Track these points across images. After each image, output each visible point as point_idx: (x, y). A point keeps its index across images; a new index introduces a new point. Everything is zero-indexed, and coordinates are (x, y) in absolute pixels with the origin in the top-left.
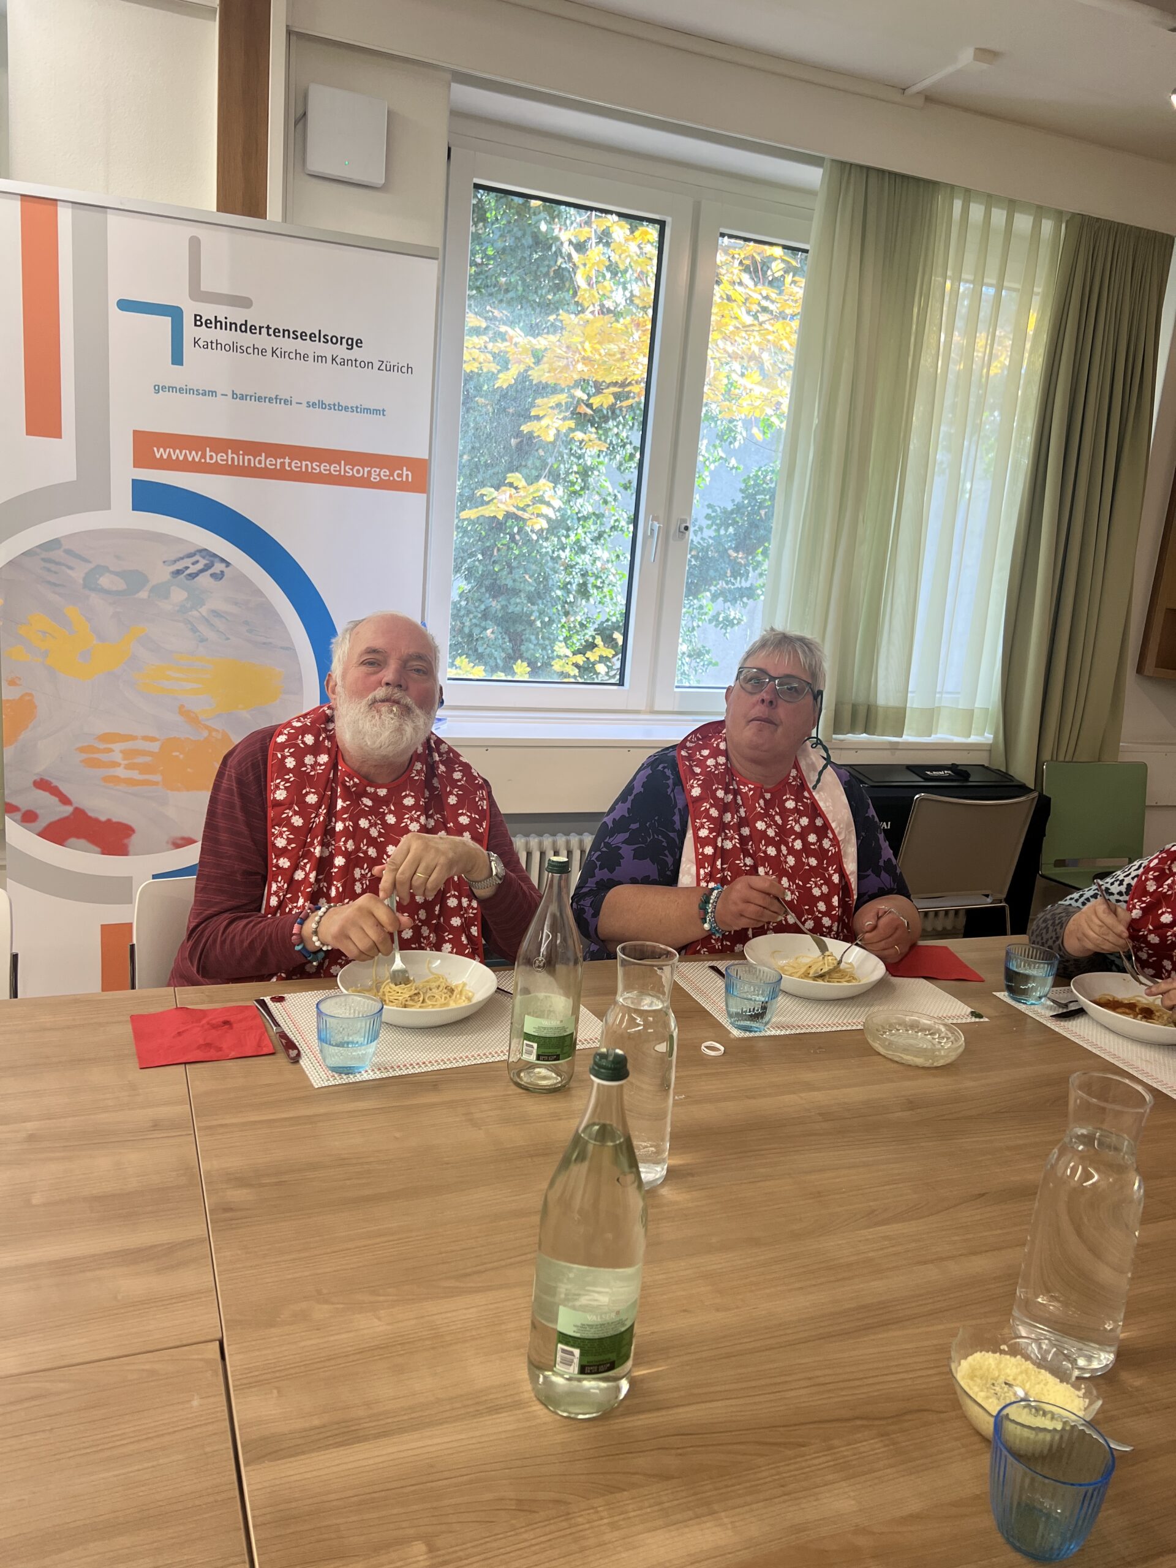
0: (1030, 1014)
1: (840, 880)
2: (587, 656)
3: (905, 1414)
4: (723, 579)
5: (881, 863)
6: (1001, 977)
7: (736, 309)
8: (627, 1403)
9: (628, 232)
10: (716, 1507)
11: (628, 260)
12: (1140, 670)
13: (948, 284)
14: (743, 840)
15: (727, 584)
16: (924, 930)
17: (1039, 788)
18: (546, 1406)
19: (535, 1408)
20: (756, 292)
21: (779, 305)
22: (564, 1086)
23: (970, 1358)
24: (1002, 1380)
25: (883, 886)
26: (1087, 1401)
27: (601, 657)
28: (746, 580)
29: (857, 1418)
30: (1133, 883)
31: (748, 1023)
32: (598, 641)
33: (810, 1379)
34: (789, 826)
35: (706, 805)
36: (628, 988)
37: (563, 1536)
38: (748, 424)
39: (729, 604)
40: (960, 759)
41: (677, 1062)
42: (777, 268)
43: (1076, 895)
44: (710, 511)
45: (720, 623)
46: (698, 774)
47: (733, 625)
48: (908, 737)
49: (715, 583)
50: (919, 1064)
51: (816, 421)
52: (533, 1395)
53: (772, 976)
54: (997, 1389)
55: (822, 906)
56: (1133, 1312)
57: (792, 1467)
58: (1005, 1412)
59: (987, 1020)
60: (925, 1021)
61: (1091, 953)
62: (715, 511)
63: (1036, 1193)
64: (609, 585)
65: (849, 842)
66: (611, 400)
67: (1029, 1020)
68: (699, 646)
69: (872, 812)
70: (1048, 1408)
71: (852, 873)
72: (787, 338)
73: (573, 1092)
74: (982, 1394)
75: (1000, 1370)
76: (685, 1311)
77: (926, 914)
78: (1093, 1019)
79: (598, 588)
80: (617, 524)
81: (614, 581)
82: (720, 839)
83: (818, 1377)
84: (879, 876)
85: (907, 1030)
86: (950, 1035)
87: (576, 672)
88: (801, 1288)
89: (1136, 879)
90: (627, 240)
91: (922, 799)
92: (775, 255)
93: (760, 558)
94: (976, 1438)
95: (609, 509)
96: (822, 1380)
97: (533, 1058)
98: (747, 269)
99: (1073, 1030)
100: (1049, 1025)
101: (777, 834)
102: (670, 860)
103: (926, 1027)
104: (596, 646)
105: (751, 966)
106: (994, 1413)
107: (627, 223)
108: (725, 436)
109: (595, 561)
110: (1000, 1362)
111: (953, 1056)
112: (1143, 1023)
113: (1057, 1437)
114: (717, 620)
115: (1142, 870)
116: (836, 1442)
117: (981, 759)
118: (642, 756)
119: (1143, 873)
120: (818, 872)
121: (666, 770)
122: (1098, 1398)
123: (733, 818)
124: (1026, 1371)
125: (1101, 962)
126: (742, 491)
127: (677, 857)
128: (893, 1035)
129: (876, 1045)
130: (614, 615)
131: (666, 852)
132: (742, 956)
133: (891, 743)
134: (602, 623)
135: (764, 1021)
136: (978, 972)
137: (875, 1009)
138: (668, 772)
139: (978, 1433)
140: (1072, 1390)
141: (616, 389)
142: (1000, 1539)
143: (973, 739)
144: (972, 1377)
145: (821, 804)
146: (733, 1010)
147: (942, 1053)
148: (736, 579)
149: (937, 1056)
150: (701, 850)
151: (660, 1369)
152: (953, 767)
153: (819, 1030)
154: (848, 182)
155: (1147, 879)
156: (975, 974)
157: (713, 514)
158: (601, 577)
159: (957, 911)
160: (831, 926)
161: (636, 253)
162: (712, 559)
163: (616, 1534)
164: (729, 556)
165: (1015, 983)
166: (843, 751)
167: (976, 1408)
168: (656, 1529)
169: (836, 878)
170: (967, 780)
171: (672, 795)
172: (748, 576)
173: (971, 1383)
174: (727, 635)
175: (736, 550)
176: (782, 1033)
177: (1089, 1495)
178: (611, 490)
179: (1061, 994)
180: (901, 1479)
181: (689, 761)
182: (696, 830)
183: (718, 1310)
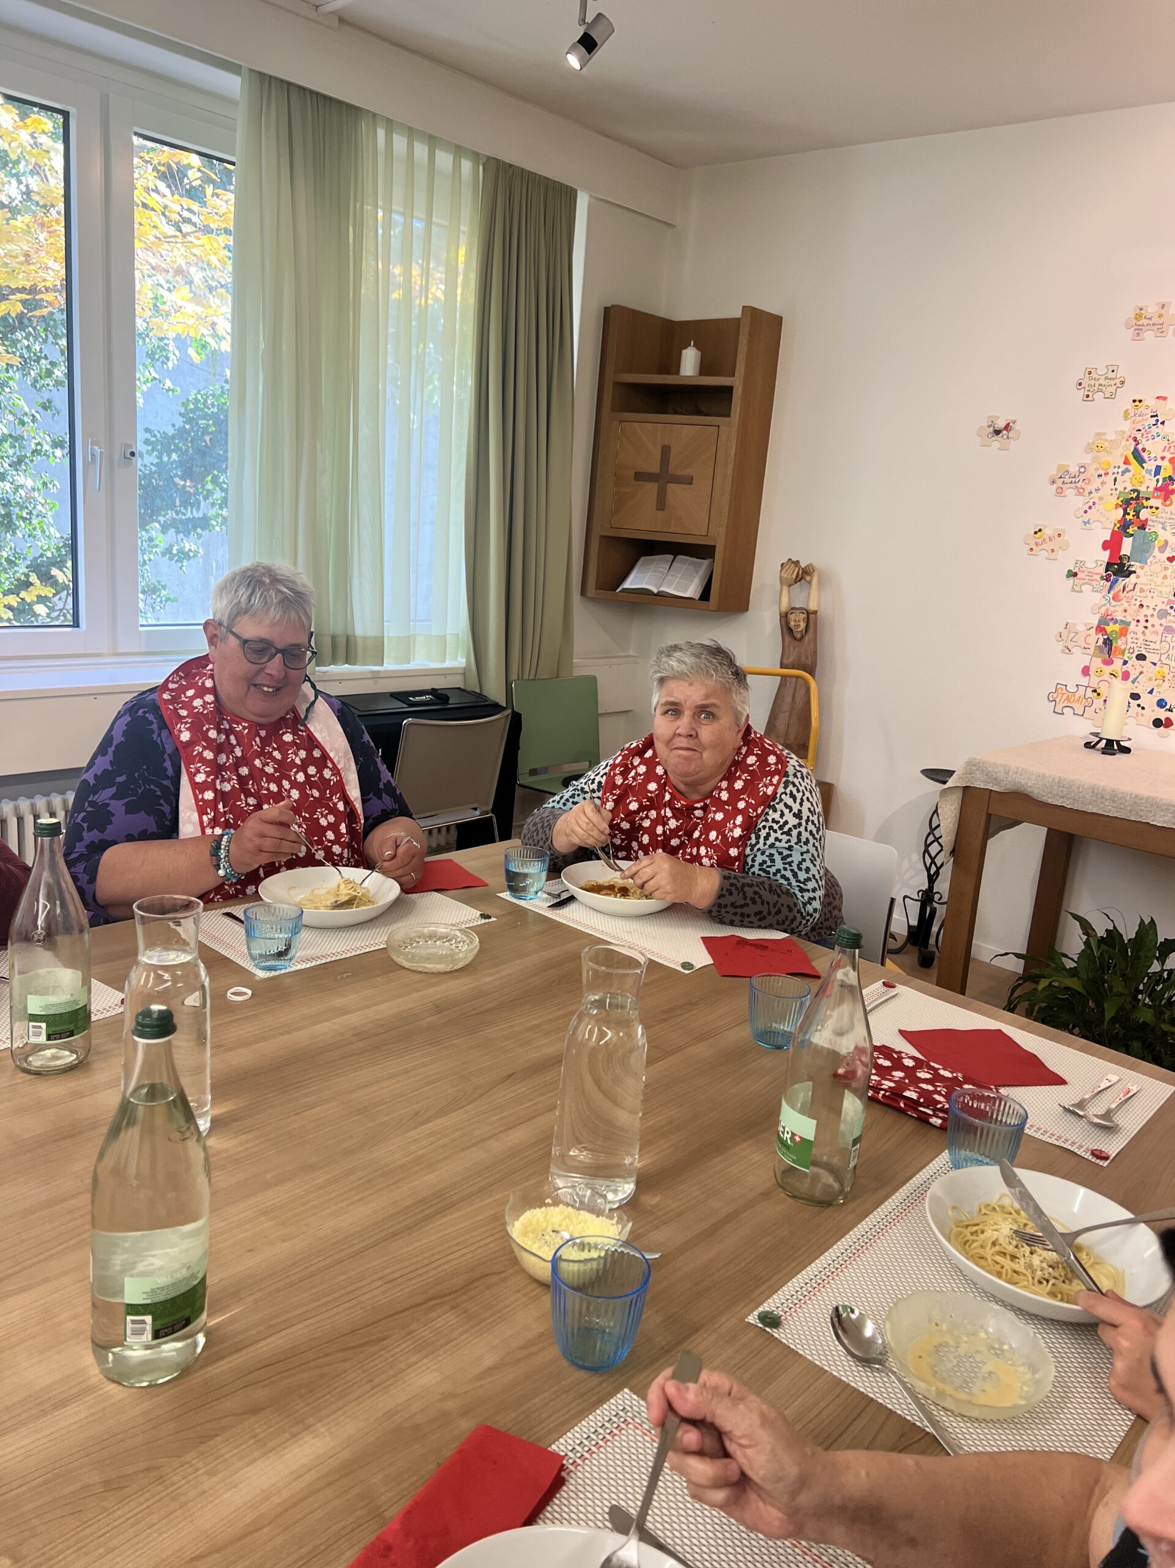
0: (530, 908)
1: (345, 808)
2: (21, 596)
3: (472, 1282)
4: (172, 509)
5: (381, 786)
6: (502, 880)
7: (155, 218)
8: (205, 1354)
9: (17, 118)
10: (311, 1420)
11: (19, 151)
12: (583, 593)
13: (380, 214)
14: (242, 780)
15: (177, 515)
16: (430, 847)
17: (510, 705)
18: (120, 1384)
19: (108, 1389)
20: (176, 204)
21: (202, 218)
22: (81, 1062)
23: (522, 1219)
24: (550, 1229)
25: (385, 808)
26: (620, 1226)
27: (39, 597)
28: (198, 510)
29: (430, 1299)
30: (603, 780)
31: (272, 963)
32: (33, 578)
33: (380, 1279)
34: (289, 760)
35: (199, 748)
36: (150, 946)
37: (159, 1500)
38: (182, 342)
39: (181, 536)
40: (439, 684)
41: (211, 1013)
42: (193, 174)
43: (557, 798)
44: (148, 436)
45: (174, 556)
46: (184, 718)
47: (189, 558)
48: (389, 665)
49: (163, 513)
50: (440, 970)
51: (262, 346)
52: (101, 1377)
53: (291, 912)
54: (547, 1237)
55: (330, 835)
56: (646, 1142)
57: (376, 1362)
58: (558, 1254)
59: (494, 919)
60: (442, 930)
61: (575, 848)
62: (155, 436)
63: (561, 1061)
64: (37, 516)
65: (349, 770)
66: (19, 308)
67: (530, 913)
68: (153, 581)
69: (367, 737)
70: (592, 1240)
71: (356, 799)
72: (215, 254)
73: (94, 1066)
74: (536, 1246)
75: (547, 1221)
76: (250, 1251)
77: (430, 831)
78: (582, 904)
79: (24, 519)
80: (39, 447)
81: (44, 511)
82: (218, 782)
83: (388, 1275)
84: (380, 798)
85: (427, 941)
86: (465, 938)
87: (10, 614)
88: (360, 1200)
89: (605, 777)
90: (17, 128)
91: (410, 724)
92: (192, 164)
93: (209, 486)
94: (533, 1286)
95: (27, 431)
96: (391, 1277)
97: (42, 1039)
98: (162, 177)
99: (564, 916)
100: (547, 915)
101: (276, 770)
102: (167, 809)
103: (444, 935)
104: (32, 584)
105: (268, 905)
106: (550, 1258)
107: (14, 107)
108: (158, 355)
109: (17, 490)
110: (546, 1215)
111: (471, 957)
112: (622, 900)
113: (602, 1262)
114: (171, 553)
115: (608, 768)
116: (413, 1327)
117: (456, 682)
118: (118, 704)
119: (610, 770)
120: (322, 802)
121: (147, 715)
122: (628, 1221)
123: (228, 758)
124: (569, 1216)
125: (584, 854)
126: (181, 414)
127: (174, 805)
128: (414, 948)
129: (401, 960)
130: (48, 549)
131: (162, 801)
132: (257, 896)
133: (373, 672)
134: (35, 559)
135: (289, 956)
136: (482, 878)
137: (395, 926)
138: (150, 717)
139: (535, 1281)
140: (608, 1220)
141: (25, 296)
142: (565, 1363)
143: (448, 664)
144: (525, 1234)
145: (317, 735)
146: (256, 952)
147: (461, 955)
148: (186, 508)
149: (456, 959)
150: (200, 796)
151: (233, 1313)
152: (433, 692)
153: (344, 956)
154: (269, 95)
155: (615, 775)
156: (479, 879)
157: (152, 439)
158: (27, 508)
159: (448, 827)
160: (342, 853)
161: (28, 142)
162: (155, 488)
163: (215, 1479)
164: (176, 484)
165: (515, 882)
166: (327, 683)
167: (533, 1258)
168: (255, 1460)
169: (341, 806)
170: (447, 703)
171: (159, 741)
172: (199, 507)
173: (526, 1239)
174: (184, 568)
175: (183, 478)
176: (308, 966)
177: (634, 1302)
178: (27, 409)
179: (554, 886)
180: (476, 1340)
181: (172, 704)
182: (192, 776)
183: (283, 1241)
